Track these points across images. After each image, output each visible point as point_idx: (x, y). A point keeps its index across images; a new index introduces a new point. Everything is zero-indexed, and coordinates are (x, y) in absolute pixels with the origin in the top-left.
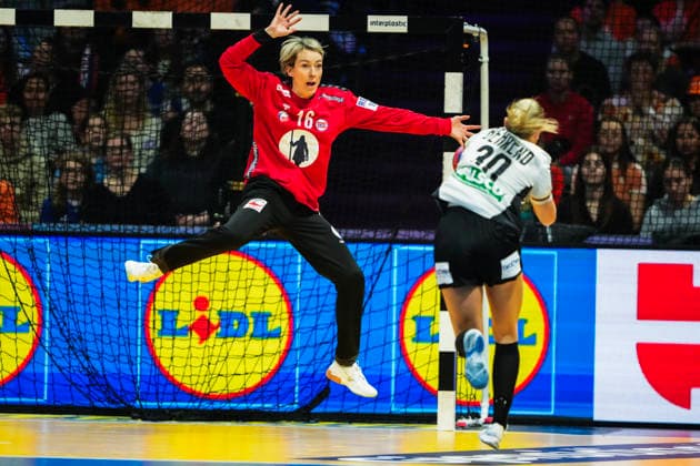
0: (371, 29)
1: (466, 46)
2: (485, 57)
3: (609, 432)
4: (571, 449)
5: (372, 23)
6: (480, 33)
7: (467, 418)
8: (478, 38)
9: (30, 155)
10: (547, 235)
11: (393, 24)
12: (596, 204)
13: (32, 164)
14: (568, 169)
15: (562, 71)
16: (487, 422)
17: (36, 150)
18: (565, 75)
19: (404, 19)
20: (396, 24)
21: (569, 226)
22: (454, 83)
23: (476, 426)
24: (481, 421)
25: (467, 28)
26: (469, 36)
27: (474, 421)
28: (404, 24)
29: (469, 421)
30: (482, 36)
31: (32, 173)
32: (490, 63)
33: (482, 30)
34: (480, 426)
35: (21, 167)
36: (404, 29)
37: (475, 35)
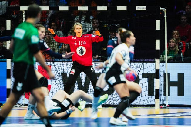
1: (161, 13)
2: (166, 16)
4: (189, 113)
5: (137, 8)
7: (163, 105)
8: (164, 11)
9: (53, 43)
10: (182, 60)
13: (54, 45)
14: (187, 43)
15: (185, 19)
16: (167, 106)
17: (55, 41)
18: (186, 20)
19: (145, 7)
20: (143, 8)
21: (187, 57)
22: (158, 22)
23: (165, 107)
24: (166, 106)
25: (161, 9)
27: (164, 106)
29: (163, 106)
30: (165, 11)
31: (54, 47)
32: (167, 17)
33: (165, 9)
34: (166, 107)
35: (51, 45)
36: (145, 9)
37: (163, 10)
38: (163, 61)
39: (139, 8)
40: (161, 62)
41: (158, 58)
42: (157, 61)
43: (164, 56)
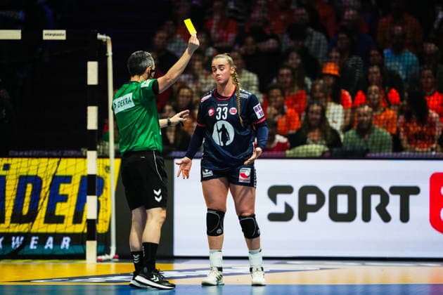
0: (45, 38)
2: (110, 53)
3: (183, 262)
5: (46, 35)
6: (107, 39)
8: (106, 42)
11: (58, 35)
12: (173, 133)
16: (114, 258)
19: (64, 32)
20: (60, 35)
22: (92, 67)
23: (108, 260)
24: (111, 257)
25: (100, 36)
26: (101, 41)
27: (107, 257)
28: (63, 35)
30: (108, 41)
32: (113, 56)
33: (108, 37)
34: (110, 260)
36: (64, 38)
37: (104, 40)
38: (103, 156)
39: (50, 35)
40: (99, 157)
41: (93, 148)
42: (92, 155)
43: (107, 143)
